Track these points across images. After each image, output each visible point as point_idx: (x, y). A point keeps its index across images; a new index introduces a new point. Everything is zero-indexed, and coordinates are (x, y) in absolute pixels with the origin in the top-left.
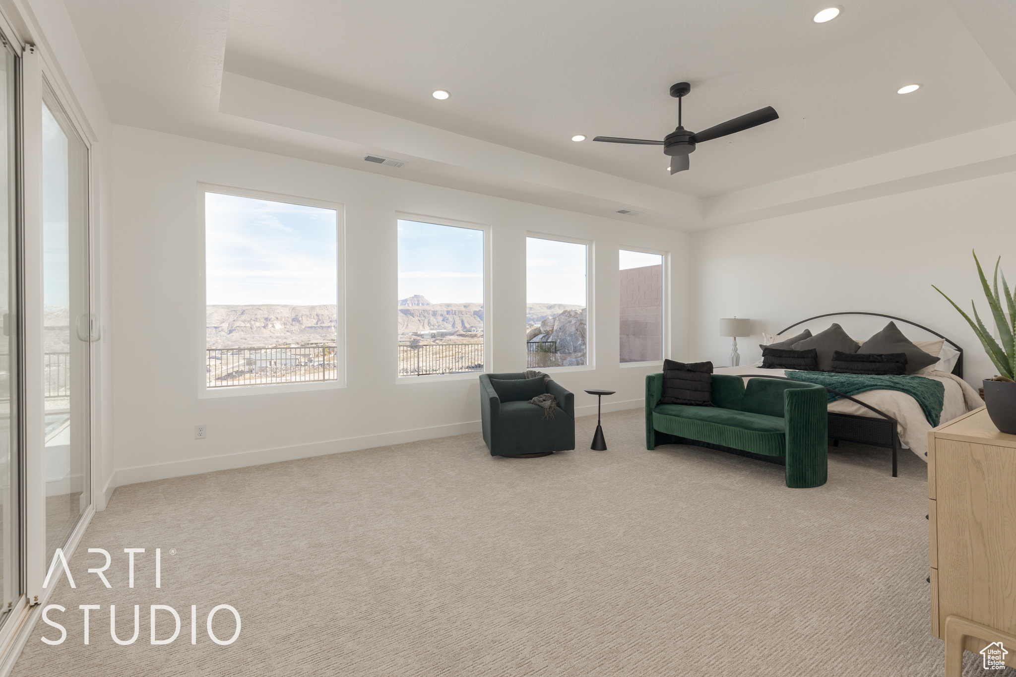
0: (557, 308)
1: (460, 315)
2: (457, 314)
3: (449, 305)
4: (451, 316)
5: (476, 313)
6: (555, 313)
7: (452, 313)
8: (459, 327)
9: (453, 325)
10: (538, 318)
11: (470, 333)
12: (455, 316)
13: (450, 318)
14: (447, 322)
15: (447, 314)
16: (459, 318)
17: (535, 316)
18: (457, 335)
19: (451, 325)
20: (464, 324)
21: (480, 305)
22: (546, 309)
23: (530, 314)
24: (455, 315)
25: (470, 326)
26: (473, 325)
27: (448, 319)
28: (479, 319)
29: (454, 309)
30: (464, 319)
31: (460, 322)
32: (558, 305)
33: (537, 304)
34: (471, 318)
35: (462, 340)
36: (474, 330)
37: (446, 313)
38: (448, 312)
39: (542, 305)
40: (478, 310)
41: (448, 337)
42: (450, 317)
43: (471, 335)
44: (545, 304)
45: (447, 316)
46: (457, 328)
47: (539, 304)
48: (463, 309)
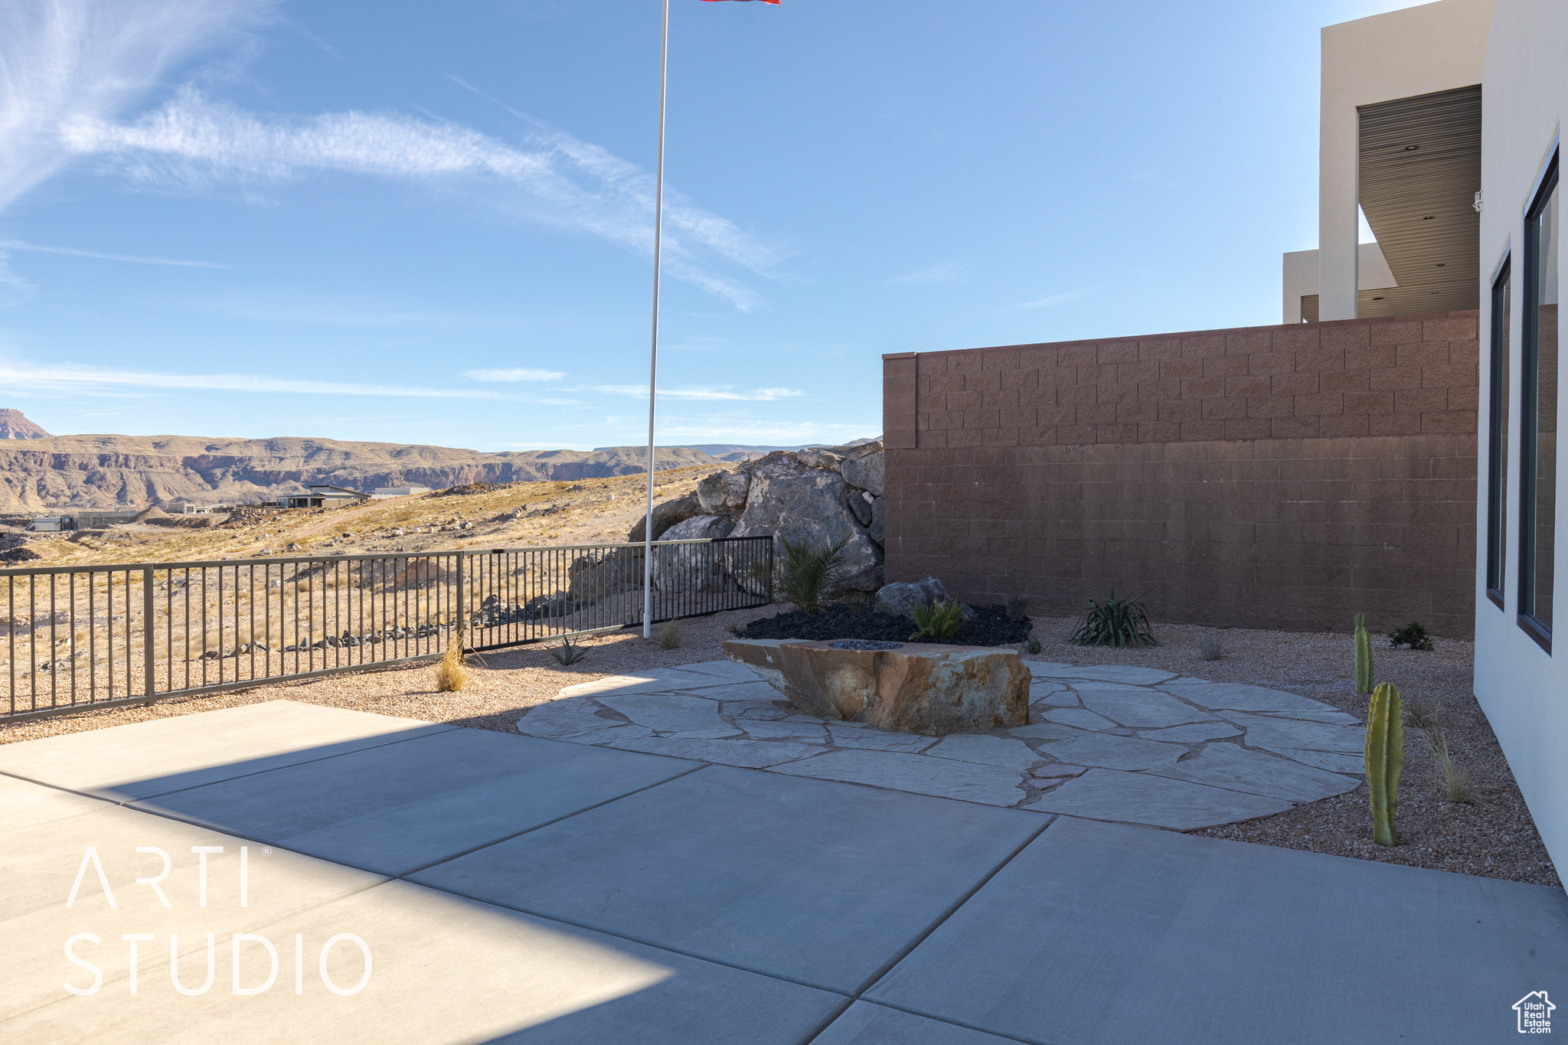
0: (415, 455)
1: (141, 469)
2: (132, 464)
3: (105, 440)
4: (113, 469)
5: (189, 462)
6: (410, 467)
7: (117, 461)
8: (138, 501)
9: (121, 495)
10: (366, 478)
11: (181, 516)
12: (124, 470)
13: (109, 475)
14: (99, 487)
15: (102, 464)
16: (138, 476)
17: (358, 475)
18: (148, 522)
19: (114, 495)
20: (155, 492)
21: (201, 443)
22: (388, 458)
23: (345, 468)
24: (127, 466)
25: (171, 498)
26: (183, 495)
27: (103, 478)
28: (199, 479)
29: (122, 450)
30: (154, 478)
31: (143, 486)
32: (419, 447)
33: (364, 444)
34: (178, 477)
35: (165, 534)
36: (191, 509)
37: (95, 461)
38: (103, 460)
39: (375, 448)
40: (196, 455)
41: (119, 526)
42: (111, 474)
43: (190, 520)
44: (384, 444)
45: (101, 469)
46: (132, 502)
47: (370, 444)
48: (151, 451)
